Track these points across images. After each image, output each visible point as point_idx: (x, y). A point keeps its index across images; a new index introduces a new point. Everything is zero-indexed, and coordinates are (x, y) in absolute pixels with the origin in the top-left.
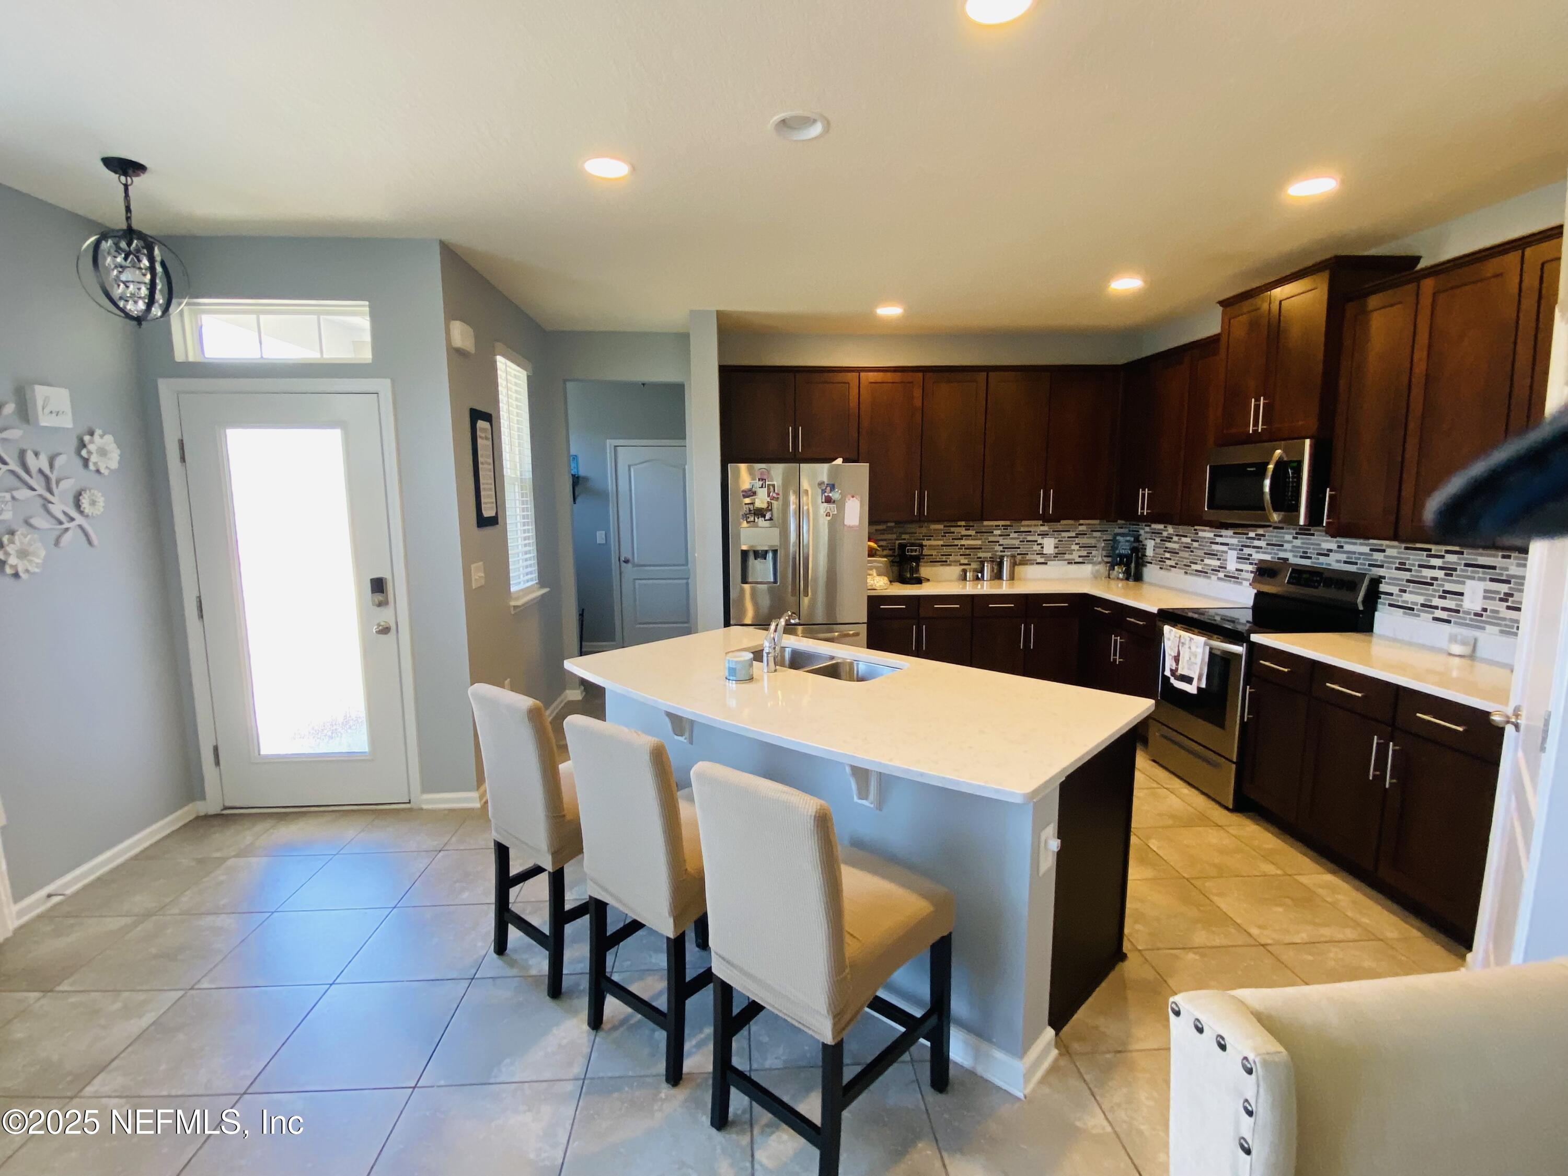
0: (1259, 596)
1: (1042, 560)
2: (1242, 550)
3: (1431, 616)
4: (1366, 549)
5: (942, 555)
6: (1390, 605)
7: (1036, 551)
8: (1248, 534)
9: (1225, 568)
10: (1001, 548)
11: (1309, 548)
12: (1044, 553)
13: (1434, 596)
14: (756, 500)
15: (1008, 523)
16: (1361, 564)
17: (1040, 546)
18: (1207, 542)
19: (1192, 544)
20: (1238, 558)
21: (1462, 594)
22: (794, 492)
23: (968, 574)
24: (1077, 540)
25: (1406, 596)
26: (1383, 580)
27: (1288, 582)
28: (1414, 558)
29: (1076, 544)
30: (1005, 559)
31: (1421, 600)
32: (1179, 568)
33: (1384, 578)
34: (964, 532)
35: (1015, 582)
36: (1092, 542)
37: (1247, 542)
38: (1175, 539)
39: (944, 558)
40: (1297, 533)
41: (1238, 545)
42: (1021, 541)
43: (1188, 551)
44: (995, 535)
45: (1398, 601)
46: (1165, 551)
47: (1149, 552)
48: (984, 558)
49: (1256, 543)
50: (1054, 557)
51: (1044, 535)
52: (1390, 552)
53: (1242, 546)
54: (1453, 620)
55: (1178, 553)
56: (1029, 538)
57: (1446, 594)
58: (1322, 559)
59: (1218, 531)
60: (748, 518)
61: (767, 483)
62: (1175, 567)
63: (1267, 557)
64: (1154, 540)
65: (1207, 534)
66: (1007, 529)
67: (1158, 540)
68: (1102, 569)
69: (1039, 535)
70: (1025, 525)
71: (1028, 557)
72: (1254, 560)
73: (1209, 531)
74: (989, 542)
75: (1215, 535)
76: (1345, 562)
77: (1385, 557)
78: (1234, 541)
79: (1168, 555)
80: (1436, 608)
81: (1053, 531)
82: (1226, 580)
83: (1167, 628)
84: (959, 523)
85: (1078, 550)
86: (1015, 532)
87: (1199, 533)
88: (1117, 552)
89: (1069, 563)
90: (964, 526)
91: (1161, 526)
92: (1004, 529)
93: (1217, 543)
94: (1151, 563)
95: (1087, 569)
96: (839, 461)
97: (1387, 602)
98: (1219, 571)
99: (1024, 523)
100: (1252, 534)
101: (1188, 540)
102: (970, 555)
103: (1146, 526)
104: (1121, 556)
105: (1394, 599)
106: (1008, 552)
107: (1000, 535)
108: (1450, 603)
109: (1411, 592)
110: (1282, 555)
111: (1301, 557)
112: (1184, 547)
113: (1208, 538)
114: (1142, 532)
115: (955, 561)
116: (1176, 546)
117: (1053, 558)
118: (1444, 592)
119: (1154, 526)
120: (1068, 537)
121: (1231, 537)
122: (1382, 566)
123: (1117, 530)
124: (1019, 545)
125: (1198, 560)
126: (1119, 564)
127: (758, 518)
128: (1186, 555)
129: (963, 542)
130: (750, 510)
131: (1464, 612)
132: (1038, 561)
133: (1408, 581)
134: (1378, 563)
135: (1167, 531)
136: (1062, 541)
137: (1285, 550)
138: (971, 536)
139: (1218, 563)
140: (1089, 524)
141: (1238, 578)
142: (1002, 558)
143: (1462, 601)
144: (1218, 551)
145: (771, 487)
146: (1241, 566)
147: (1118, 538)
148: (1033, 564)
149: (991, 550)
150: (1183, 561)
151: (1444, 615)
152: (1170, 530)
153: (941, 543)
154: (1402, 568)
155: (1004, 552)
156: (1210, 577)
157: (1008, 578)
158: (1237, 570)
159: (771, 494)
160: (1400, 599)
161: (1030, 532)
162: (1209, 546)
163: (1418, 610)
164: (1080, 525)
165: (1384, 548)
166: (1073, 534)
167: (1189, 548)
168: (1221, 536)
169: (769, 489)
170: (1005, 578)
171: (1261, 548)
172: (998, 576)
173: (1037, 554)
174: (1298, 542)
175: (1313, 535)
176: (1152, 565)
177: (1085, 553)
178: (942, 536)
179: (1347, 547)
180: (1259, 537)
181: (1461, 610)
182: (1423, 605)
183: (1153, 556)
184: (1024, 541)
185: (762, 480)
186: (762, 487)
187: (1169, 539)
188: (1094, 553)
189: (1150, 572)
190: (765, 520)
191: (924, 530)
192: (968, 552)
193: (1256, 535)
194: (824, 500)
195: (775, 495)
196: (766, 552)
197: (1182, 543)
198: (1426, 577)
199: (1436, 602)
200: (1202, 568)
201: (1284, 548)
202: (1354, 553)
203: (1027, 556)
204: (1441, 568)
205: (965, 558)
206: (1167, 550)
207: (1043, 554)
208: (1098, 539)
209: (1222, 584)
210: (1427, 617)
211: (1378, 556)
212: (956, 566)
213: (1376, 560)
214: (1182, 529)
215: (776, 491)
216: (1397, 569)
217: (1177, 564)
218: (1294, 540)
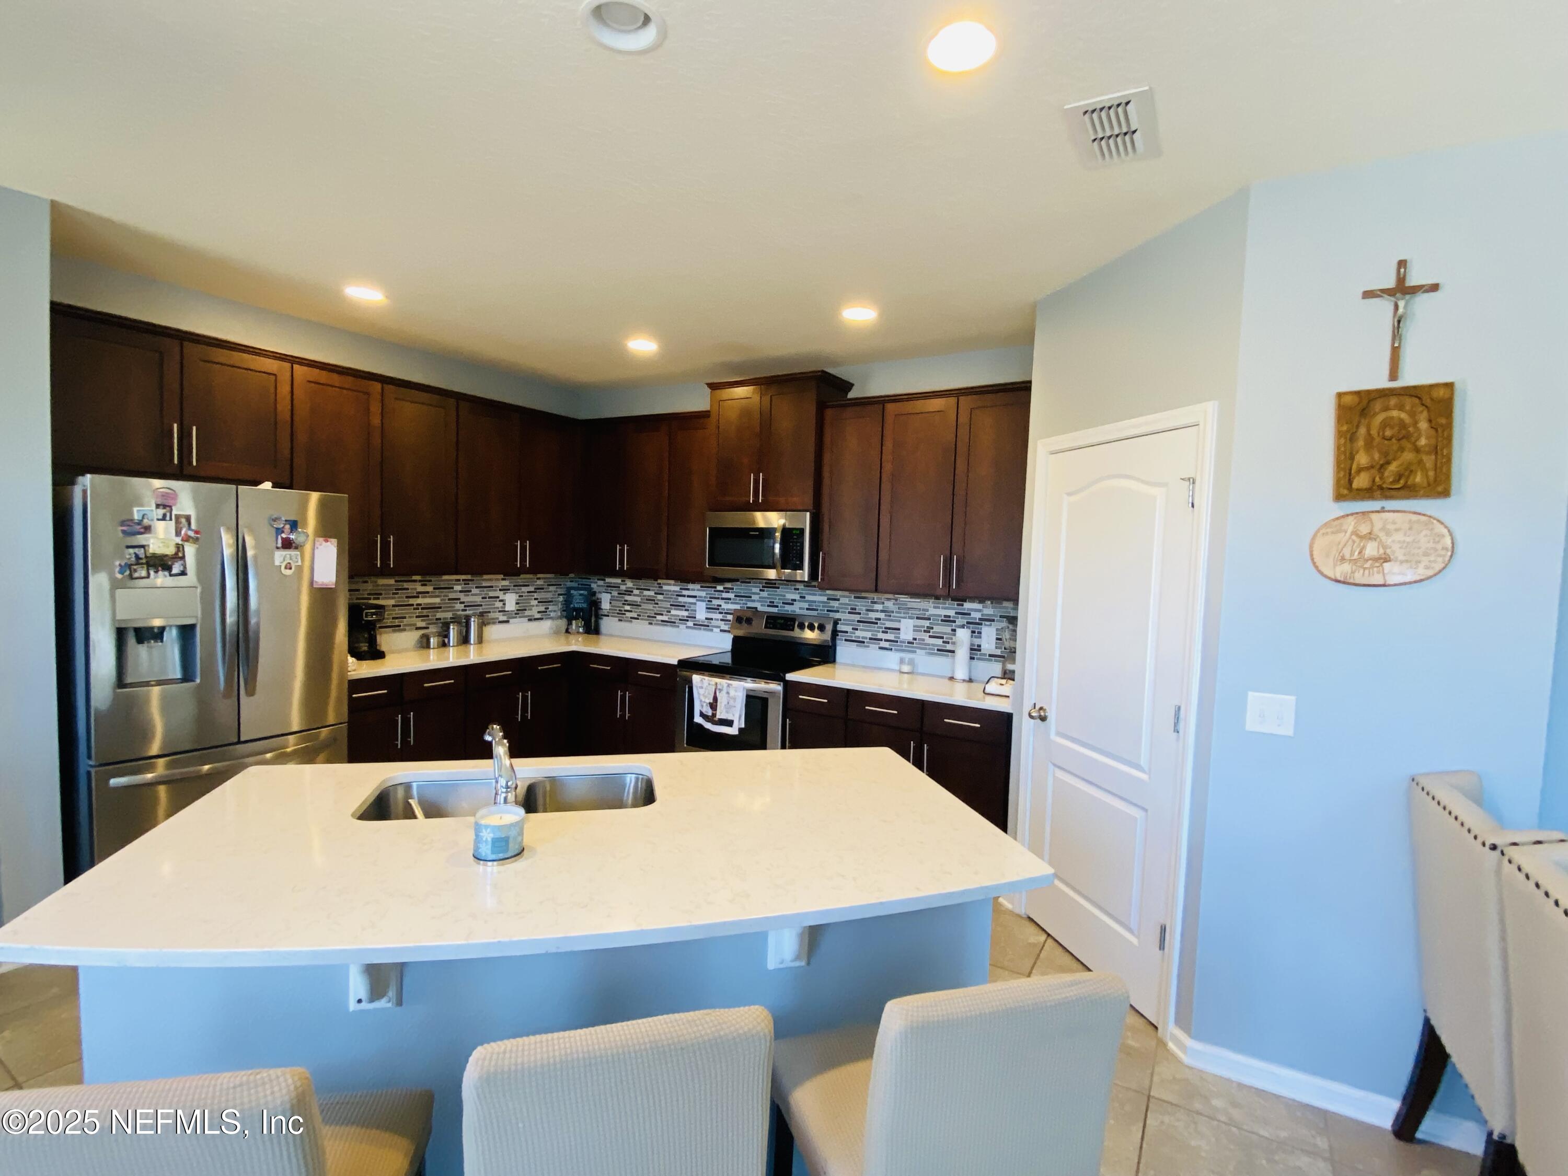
0: (736, 640)
1: (505, 618)
2: (711, 601)
3: (877, 646)
4: (825, 599)
5: (393, 618)
6: (846, 640)
7: (498, 608)
8: (716, 587)
9: (695, 618)
10: (462, 606)
11: (776, 599)
12: (506, 609)
13: (879, 632)
14: (152, 541)
15: (469, 577)
16: (821, 610)
17: (502, 603)
18: (673, 595)
19: (656, 597)
20: (707, 608)
21: (899, 629)
22: (228, 529)
23: (432, 640)
24: (536, 595)
25: (858, 633)
26: (840, 622)
27: (765, 628)
28: (861, 605)
29: (535, 599)
30: (472, 619)
31: (869, 635)
32: (642, 619)
33: (840, 620)
34: (421, 589)
35: (483, 645)
36: (549, 596)
37: (715, 595)
38: (636, 592)
39: (397, 622)
40: (763, 587)
41: (705, 597)
42: (483, 598)
43: (652, 604)
44: (456, 591)
45: (852, 637)
46: (624, 604)
47: (605, 605)
48: (444, 618)
49: (725, 595)
50: (516, 614)
51: (505, 590)
52: (843, 600)
53: (711, 598)
54: (893, 648)
55: (640, 606)
56: (492, 594)
57: (887, 630)
58: (788, 607)
59: (685, 585)
60: (135, 571)
61: (174, 513)
62: (638, 619)
63: (738, 607)
64: (611, 593)
65: (671, 587)
66: (468, 584)
67: (615, 593)
68: (563, 623)
69: (500, 590)
70: (488, 580)
71: (492, 615)
72: (724, 609)
73: (674, 585)
74: (449, 599)
75: (681, 589)
76: (807, 609)
77: (840, 604)
78: (703, 594)
79: (628, 608)
80: (881, 640)
81: (514, 586)
82: (695, 628)
83: (696, 678)
84: (414, 578)
85: (537, 606)
86: (476, 587)
87: (663, 586)
88: (572, 606)
89: (530, 620)
90: (420, 581)
91: (619, 581)
92: (465, 584)
93: (684, 596)
94: (608, 616)
95: (547, 625)
96: (267, 485)
97: (844, 638)
98: (688, 621)
99: (485, 577)
100: (720, 588)
101: (652, 593)
102: (428, 616)
103: (598, 580)
104: (575, 609)
105: (847, 636)
106: (469, 610)
107: (461, 592)
108: (890, 636)
109: (861, 630)
110: (750, 604)
111: (769, 606)
112: (647, 600)
113: (674, 591)
114: (594, 586)
115: (410, 625)
116: (638, 599)
117: (514, 615)
118: (886, 628)
119: (608, 580)
120: (528, 592)
121: (698, 590)
122: (838, 611)
123: (569, 584)
124: (480, 602)
125: (664, 611)
126: (576, 618)
127: (156, 572)
128: (650, 607)
129: (420, 601)
130: (137, 556)
131: (901, 642)
132: (500, 620)
133: (859, 621)
134: (835, 609)
135: (626, 584)
136: (522, 596)
137: (754, 601)
138: (428, 592)
139: (686, 614)
140: (545, 578)
141: (708, 626)
142: (468, 618)
143: (899, 634)
144: (686, 603)
145: (183, 520)
146: (710, 616)
147: (572, 592)
148: (494, 623)
149: (451, 609)
150: (646, 613)
151: (887, 645)
152: (629, 584)
153: (392, 602)
154: (853, 611)
155: (466, 610)
156: (678, 627)
157: (476, 641)
158: (706, 619)
159: (183, 532)
160: (853, 635)
161: (492, 587)
162: (675, 599)
163: (867, 642)
164: (538, 579)
165: (838, 597)
166: (532, 589)
167: (654, 600)
168: (688, 589)
169: (178, 521)
170: (472, 642)
171: (730, 599)
172: (464, 640)
173: (500, 611)
174: (765, 594)
175: (778, 588)
176: (610, 617)
177: (542, 609)
178: (394, 594)
179: (808, 598)
180: (727, 590)
181: (899, 640)
182: (871, 639)
183: (610, 609)
184: (485, 598)
185: (165, 506)
186: (164, 518)
187: (629, 592)
188: (551, 608)
189: (607, 624)
190: (171, 575)
191: (369, 587)
192: (425, 612)
193: (724, 588)
194: (280, 545)
195: (191, 534)
196: (162, 629)
197: (644, 596)
198: (871, 618)
199: (880, 636)
200: (669, 618)
201: (752, 599)
202: (815, 602)
203: (489, 614)
204: (882, 611)
205: (422, 621)
206: (626, 603)
207: (505, 611)
208: (552, 593)
209: (690, 631)
210: (874, 647)
211: (835, 604)
212: (411, 630)
213: (834, 607)
214: (642, 583)
215: (193, 526)
216: (849, 613)
217: (638, 615)
218: (761, 592)
